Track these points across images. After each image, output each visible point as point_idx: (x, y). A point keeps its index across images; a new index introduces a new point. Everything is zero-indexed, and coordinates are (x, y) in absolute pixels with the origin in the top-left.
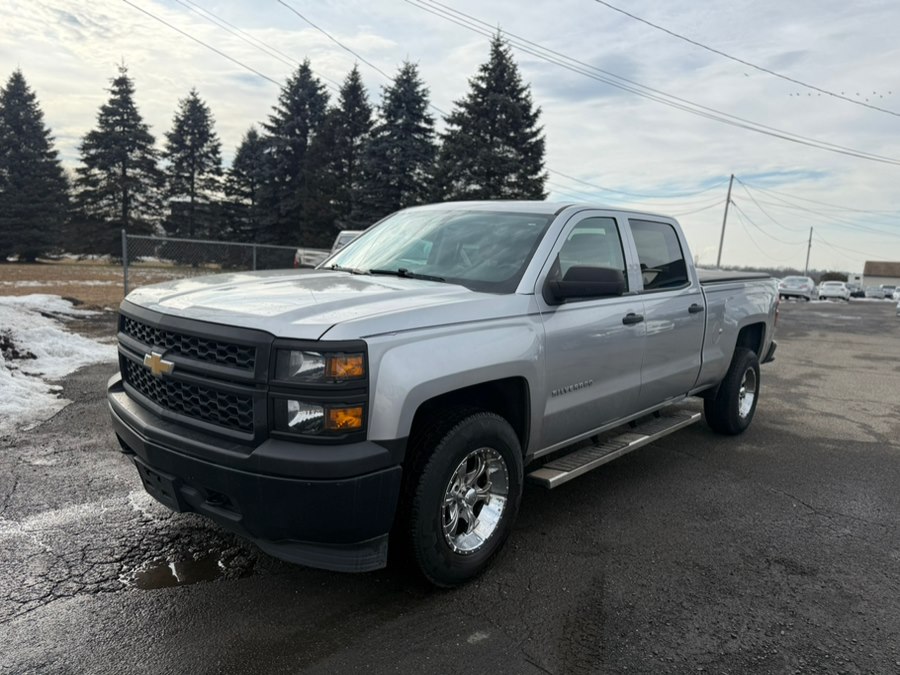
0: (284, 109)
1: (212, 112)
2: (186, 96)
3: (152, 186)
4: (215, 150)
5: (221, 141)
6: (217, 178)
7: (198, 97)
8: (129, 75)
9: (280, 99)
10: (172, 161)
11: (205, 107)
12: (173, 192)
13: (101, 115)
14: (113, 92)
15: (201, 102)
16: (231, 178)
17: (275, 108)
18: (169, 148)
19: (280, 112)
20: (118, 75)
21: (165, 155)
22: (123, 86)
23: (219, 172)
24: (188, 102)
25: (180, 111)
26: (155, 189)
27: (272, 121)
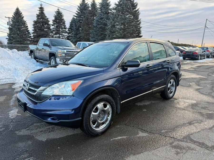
0: (79, 11)
1: (63, 14)
2: (56, 10)
3: (51, 33)
4: (64, 23)
5: (65, 21)
6: (65, 30)
7: (60, 10)
8: (43, 6)
9: (77, 9)
10: (55, 26)
11: (61, 12)
12: (56, 34)
13: (37, 17)
14: (39, 11)
15: (60, 11)
16: (69, 30)
17: (77, 11)
18: (53, 23)
19: (78, 12)
20: (40, 6)
21: (53, 25)
22: (41, 9)
23: (66, 29)
24: (57, 11)
25: (56, 14)
26: (51, 34)
27: (77, 15)
